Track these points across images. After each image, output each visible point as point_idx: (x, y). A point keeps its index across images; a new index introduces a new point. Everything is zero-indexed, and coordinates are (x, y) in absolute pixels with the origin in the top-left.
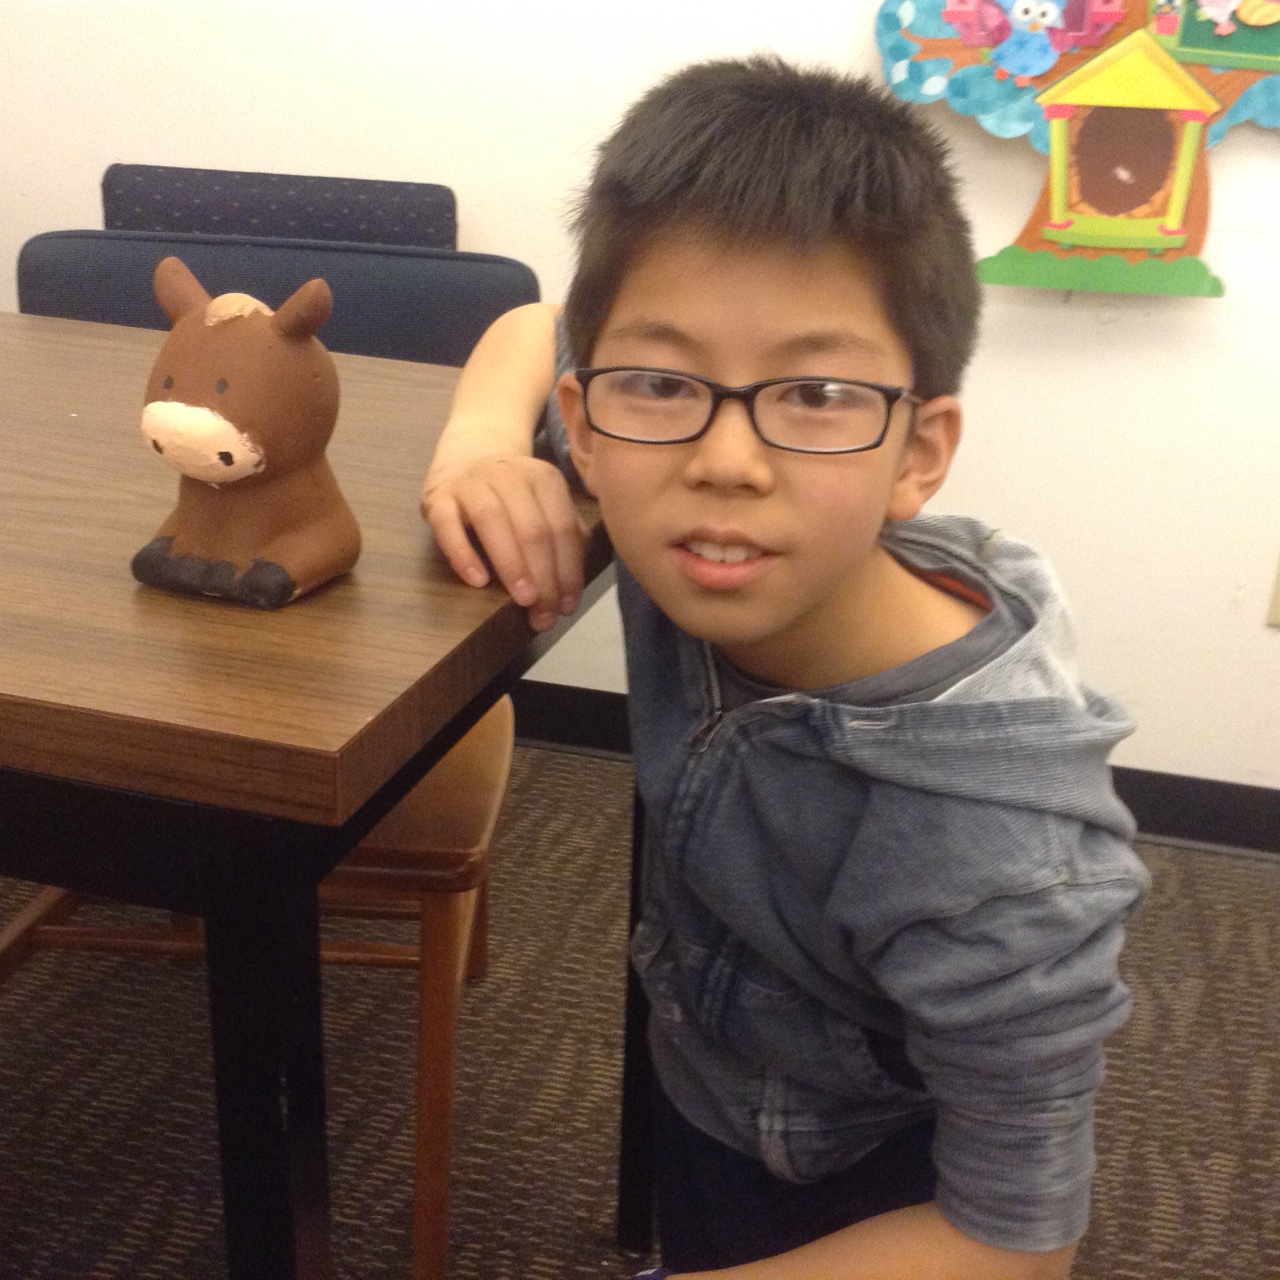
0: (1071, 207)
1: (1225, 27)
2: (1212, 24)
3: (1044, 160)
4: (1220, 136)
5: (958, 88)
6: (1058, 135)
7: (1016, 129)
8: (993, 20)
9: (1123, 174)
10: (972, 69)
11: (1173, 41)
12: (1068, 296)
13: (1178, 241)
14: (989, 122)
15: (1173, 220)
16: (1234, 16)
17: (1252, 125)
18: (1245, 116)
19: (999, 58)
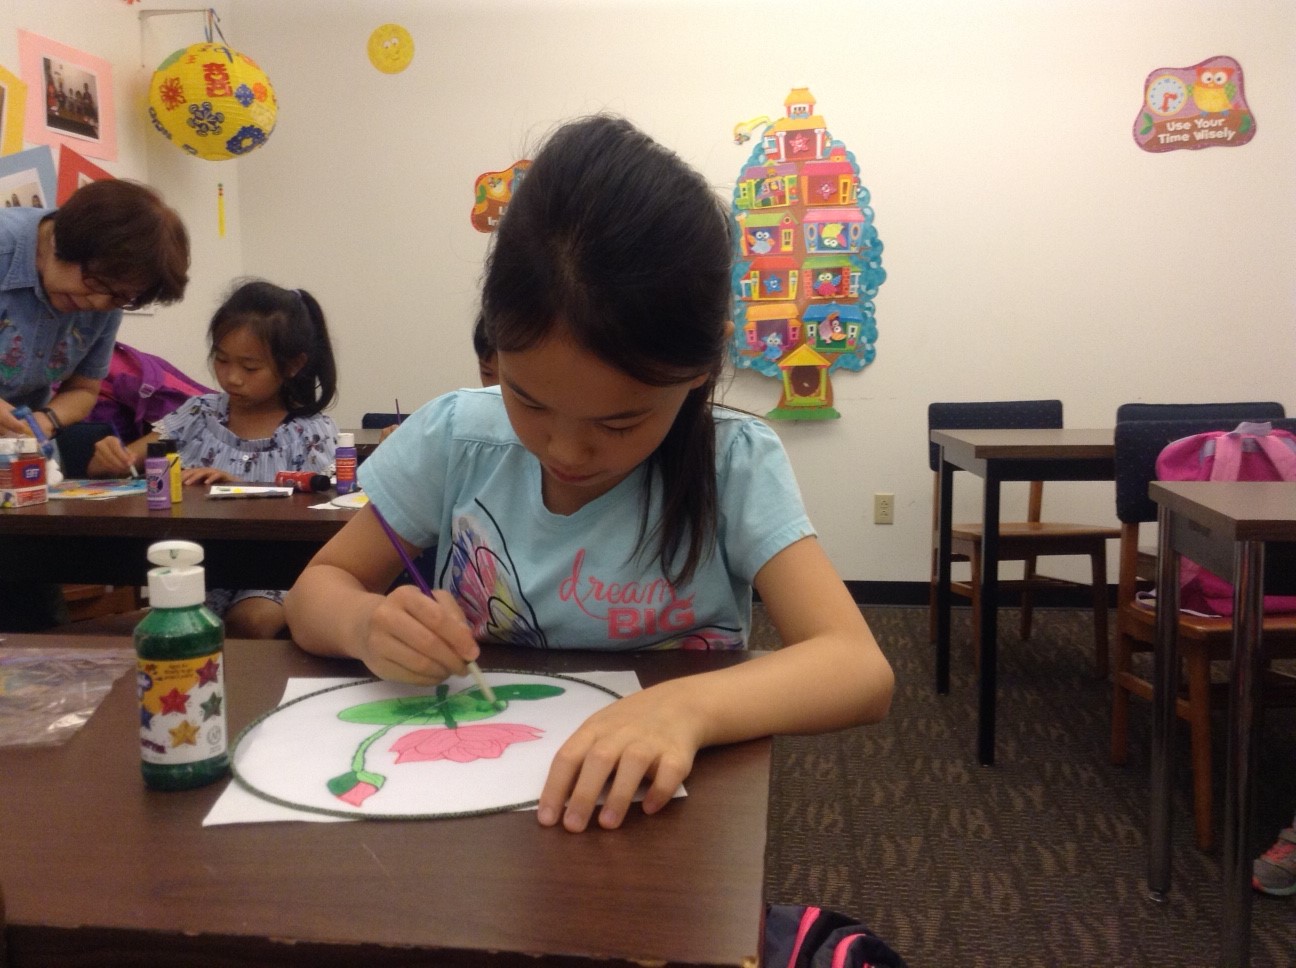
0: (792, 395)
1: (829, 341)
2: (825, 341)
3: (782, 382)
4: (833, 372)
5: (754, 363)
6: (785, 375)
7: (774, 374)
8: (762, 344)
9: (806, 385)
10: (758, 358)
11: (814, 346)
12: (796, 422)
13: (825, 403)
14: (764, 372)
15: (823, 397)
16: (831, 338)
17: (841, 368)
18: (839, 366)
19: (766, 355)
